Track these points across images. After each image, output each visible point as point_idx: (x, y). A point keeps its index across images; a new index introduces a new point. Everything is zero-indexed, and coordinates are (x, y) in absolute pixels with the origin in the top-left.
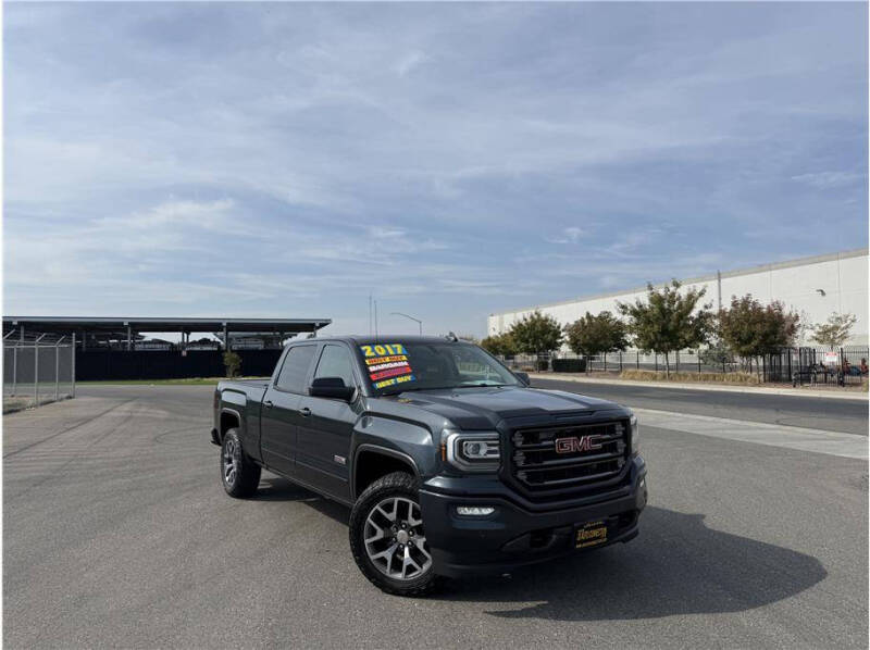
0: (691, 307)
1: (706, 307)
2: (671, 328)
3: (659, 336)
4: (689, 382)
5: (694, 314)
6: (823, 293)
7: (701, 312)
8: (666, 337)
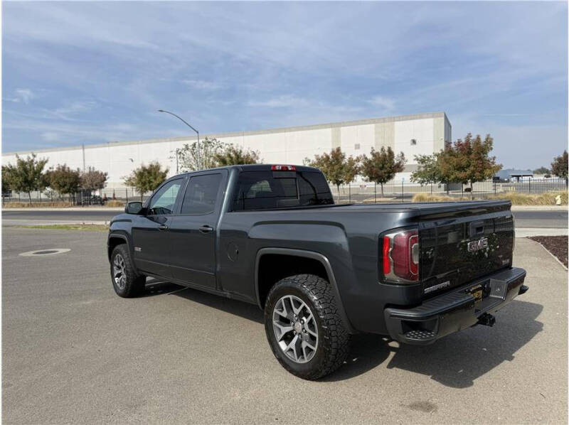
0: (42, 168)
1: (50, 168)
2: (29, 179)
3: (23, 184)
4: (42, 207)
5: (44, 172)
6: (132, 161)
7: (48, 171)
8: (27, 184)
